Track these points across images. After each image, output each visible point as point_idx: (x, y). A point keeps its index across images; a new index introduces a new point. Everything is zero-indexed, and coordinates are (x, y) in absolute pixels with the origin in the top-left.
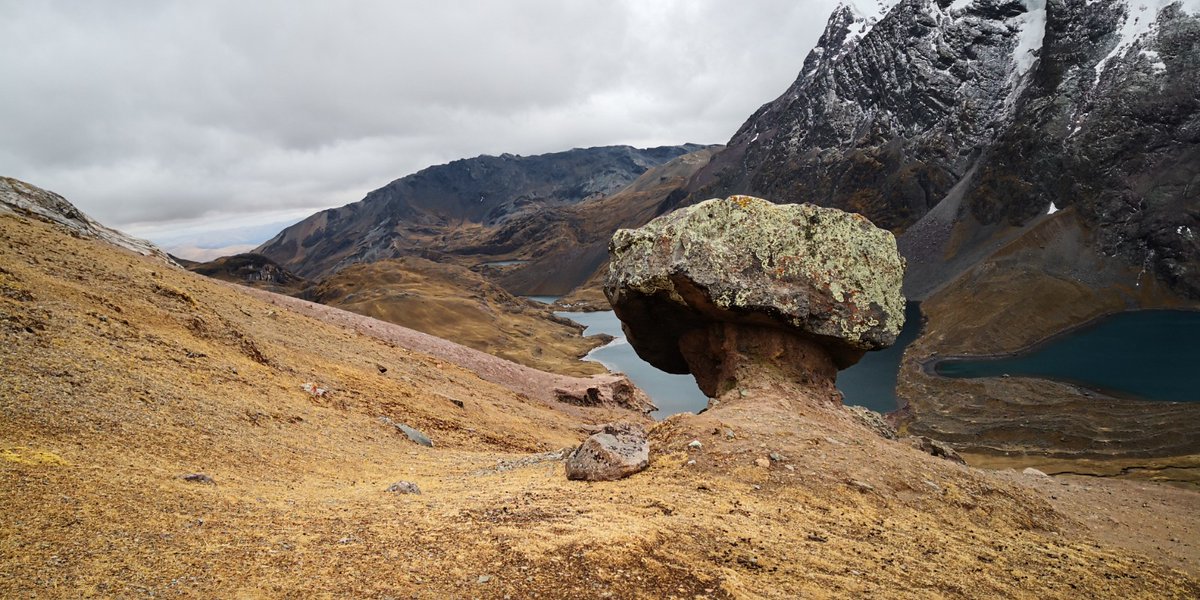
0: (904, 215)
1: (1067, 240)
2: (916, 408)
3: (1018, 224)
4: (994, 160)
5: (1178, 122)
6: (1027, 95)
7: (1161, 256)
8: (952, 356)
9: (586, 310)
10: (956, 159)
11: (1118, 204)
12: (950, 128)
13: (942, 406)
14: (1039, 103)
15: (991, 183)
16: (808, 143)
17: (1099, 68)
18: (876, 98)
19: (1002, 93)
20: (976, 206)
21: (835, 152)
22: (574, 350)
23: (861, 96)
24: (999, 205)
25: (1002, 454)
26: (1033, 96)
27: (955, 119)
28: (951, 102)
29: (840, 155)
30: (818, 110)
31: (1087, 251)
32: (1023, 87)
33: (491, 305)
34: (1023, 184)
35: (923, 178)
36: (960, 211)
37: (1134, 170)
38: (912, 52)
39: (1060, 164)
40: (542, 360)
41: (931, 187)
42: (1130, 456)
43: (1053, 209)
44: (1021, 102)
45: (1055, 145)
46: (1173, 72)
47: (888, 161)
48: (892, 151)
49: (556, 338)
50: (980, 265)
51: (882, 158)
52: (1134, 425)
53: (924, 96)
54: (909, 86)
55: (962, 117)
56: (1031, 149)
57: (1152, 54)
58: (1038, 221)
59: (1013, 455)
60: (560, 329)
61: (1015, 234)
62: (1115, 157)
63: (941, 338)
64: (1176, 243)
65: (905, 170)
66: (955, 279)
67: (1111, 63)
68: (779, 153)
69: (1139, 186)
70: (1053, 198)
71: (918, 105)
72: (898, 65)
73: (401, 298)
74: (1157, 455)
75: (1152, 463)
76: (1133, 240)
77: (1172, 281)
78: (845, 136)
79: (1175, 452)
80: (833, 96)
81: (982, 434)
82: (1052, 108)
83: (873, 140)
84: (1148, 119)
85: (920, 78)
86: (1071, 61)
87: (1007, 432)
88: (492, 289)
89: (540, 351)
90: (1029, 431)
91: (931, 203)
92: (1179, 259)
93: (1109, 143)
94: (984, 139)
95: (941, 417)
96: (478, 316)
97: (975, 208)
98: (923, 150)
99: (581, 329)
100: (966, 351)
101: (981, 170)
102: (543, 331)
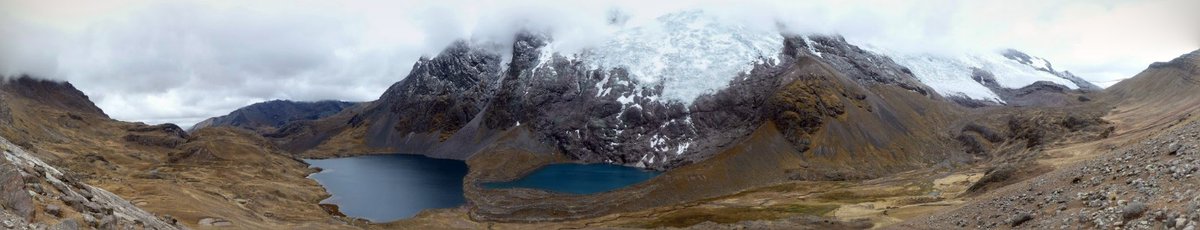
0: (457, 124)
1: (525, 135)
2: (477, 203)
3: (505, 129)
4: (495, 103)
5: (562, 93)
6: (507, 79)
7: (561, 143)
8: (487, 180)
9: (312, 158)
10: (479, 104)
11: (543, 122)
12: (476, 90)
13: (491, 202)
14: (511, 82)
15: (494, 113)
16: (416, 93)
17: (533, 71)
18: (446, 76)
19: (497, 78)
20: (488, 122)
21: (428, 97)
22: (302, 172)
23: (439, 75)
24: (497, 122)
25: (527, 222)
26: (509, 79)
27: (478, 86)
28: (476, 80)
29: (430, 99)
30: (421, 79)
31: (533, 140)
32: (504, 76)
33: (265, 149)
34: (506, 113)
35: (465, 110)
36: (481, 124)
37: (548, 109)
38: (461, 59)
39: (521, 106)
40: (285, 175)
41: (468, 114)
42: (586, 218)
43: (518, 124)
44: (504, 82)
45: (519, 98)
46: (560, 75)
47: (451, 102)
48: (452, 98)
49: (294, 167)
50: (492, 145)
51: (448, 100)
52: (583, 204)
53: (466, 76)
54: (460, 72)
55: (481, 86)
56: (509, 99)
57: (552, 68)
58: (513, 128)
59: (532, 222)
60: (297, 163)
61: (503, 133)
62: (542, 104)
63: (479, 173)
64: (566, 137)
65: (458, 105)
66: (480, 151)
67: (538, 69)
68: (404, 97)
69: (551, 116)
70: (518, 119)
71: (464, 80)
72: (455, 63)
73: (223, 140)
74: (597, 216)
75: (596, 220)
76: (549, 136)
77: (565, 152)
78: (432, 91)
79: (603, 214)
80: (428, 74)
81: (514, 214)
82: (517, 84)
83: (444, 93)
84: (552, 91)
85: (465, 69)
86: (523, 68)
87: (526, 211)
88: (267, 143)
89: (285, 171)
90: (538, 210)
91: (468, 121)
92: (568, 143)
93: (539, 99)
94: (491, 95)
95: (492, 207)
96: (258, 153)
97: (487, 123)
98: (466, 99)
99: (308, 165)
100: (492, 178)
101: (490, 108)
102: (288, 163)
